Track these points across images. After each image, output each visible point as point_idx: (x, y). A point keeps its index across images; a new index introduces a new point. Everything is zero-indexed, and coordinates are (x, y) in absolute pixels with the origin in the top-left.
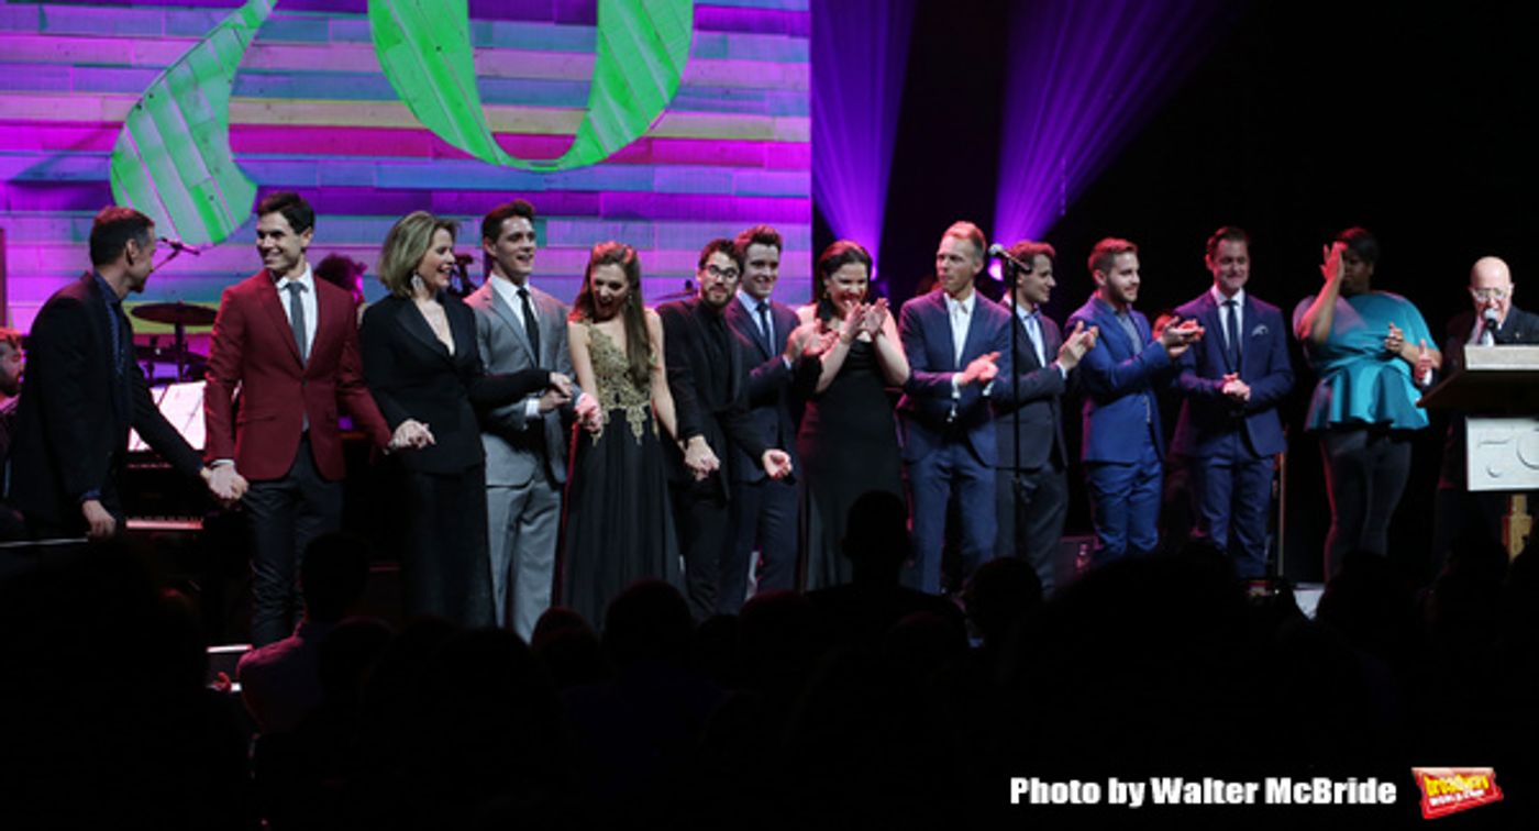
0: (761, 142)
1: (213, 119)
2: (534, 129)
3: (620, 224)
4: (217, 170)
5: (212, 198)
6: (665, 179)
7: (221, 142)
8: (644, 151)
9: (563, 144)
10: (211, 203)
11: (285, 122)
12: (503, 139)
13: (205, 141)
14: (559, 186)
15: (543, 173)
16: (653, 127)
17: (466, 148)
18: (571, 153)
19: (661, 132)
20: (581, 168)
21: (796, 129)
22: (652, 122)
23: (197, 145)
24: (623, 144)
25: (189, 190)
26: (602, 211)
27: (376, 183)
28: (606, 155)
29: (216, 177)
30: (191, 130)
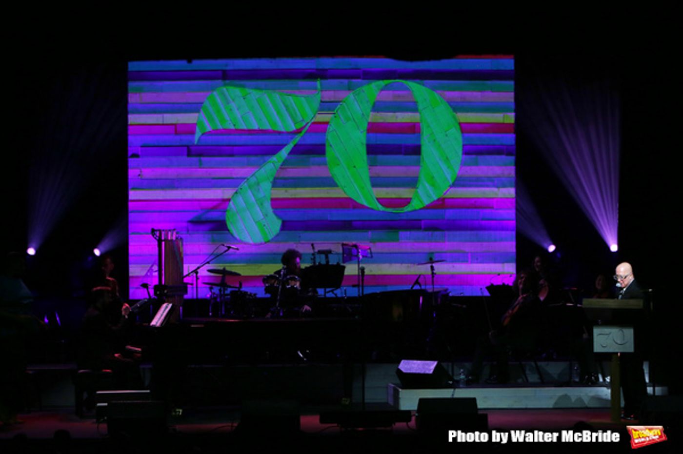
0: (493, 199)
1: (265, 196)
2: (393, 196)
3: (430, 233)
4: (267, 215)
5: (264, 225)
6: (450, 214)
7: (268, 205)
8: (441, 203)
9: (407, 201)
10: (265, 227)
11: (293, 197)
12: (381, 201)
13: (262, 204)
14: (405, 218)
15: (397, 213)
16: (445, 194)
17: (366, 204)
18: (410, 205)
19: (448, 196)
20: (415, 211)
21: (509, 192)
22: (444, 192)
23: (259, 207)
24: (432, 200)
25: (256, 222)
26: (423, 227)
27: (329, 219)
28: (425, 205)
29: (266, 218)
30: (256, 201)
